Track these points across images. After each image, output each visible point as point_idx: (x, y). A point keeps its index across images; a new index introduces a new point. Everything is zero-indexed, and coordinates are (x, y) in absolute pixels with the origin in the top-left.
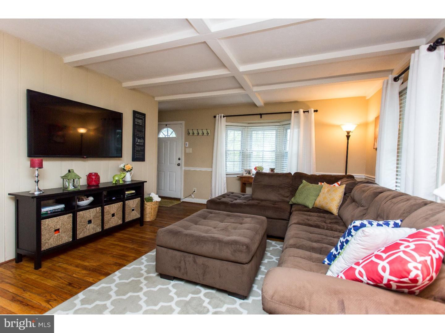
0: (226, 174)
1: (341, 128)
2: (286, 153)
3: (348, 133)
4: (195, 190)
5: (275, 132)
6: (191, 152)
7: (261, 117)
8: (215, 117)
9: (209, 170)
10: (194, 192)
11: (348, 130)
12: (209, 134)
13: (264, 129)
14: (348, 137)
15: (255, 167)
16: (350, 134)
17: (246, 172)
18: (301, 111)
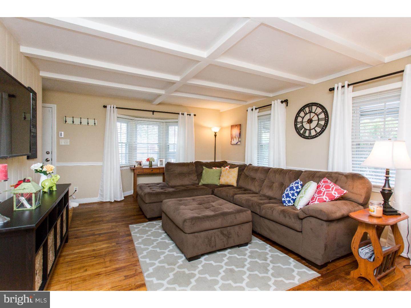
0: (121, 167)
1: (211, 129)
2: (168, 145)
3: (215, 133)
4: (76, 189)
5: (157, 127)
6: (69, 144)
7: (153, 114)
8: (105, 107)
9: (100, 164)
10: (76, 192)
11: (216, 131)
12: (96, 125)
13: (142, 123)
14: (215, 136)
15: (147, 159)
16: (217, 134)
17: (138, 164)
18: (186, 114)
